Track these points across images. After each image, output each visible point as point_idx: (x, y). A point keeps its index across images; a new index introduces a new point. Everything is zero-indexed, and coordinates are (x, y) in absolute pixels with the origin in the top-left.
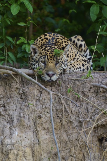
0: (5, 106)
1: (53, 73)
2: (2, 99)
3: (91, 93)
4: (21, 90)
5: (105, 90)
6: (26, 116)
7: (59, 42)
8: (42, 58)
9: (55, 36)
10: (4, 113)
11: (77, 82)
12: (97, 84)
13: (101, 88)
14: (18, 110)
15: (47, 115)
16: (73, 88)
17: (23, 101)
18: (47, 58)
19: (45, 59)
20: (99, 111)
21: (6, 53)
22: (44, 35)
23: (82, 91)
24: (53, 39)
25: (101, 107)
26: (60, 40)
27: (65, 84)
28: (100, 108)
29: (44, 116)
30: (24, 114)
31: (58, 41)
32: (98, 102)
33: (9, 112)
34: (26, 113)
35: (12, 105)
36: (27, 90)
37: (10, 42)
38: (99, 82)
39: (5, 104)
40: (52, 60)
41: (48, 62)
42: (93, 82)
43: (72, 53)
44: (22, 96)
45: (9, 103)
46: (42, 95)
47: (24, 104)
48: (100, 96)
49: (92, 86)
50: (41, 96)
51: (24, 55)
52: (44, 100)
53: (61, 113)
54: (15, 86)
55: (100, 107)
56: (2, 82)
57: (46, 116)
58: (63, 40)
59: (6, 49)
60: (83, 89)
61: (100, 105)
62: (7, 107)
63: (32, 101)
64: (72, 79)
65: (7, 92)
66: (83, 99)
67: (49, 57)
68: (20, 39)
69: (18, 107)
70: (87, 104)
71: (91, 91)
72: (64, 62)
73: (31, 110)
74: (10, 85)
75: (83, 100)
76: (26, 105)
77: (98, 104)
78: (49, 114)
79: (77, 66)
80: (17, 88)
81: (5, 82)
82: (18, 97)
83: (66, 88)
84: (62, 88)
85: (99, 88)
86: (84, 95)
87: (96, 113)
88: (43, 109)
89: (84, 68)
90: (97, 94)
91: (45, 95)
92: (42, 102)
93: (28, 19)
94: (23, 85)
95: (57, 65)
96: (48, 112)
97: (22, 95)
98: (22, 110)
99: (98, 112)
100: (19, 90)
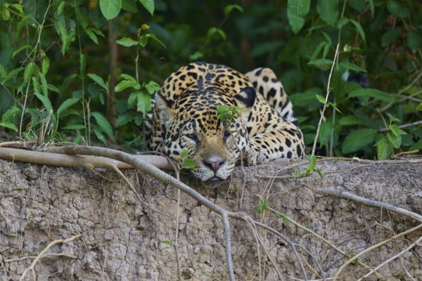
0: (100, 248)
1: (220, 159)
2: (92, 231)
3: (317, 214)
4: (140, 206)
5: (353, 205)
6: (152, 273)
7: (225, 83)
8: (186, 129)
9: (214, 69)
10: (97, 267)
11: (280, 185)
12: (332, 189)
13: (342, 200)
14: (133, 257)
15: (206, 270)
16: (271, 200)
17: (144, 236)
18: (201, 126)
19: (194, 130)
20: (339, 258)
21: (89, 116)
22: (186, 67)
23: (295, 209)
24: (209, 76)
25: (344, 247)
26: (226, 78)
27: (250, 190)
28: (342, 249)
29: (197, 273)
30: (147, 269)
31: (223, 81)
32: (336, 234)
33: (110, 263)
34: (153, 264)
35: (117, 245)
36: (153, 206)
37: (98, 86)
38: (336, 184)
39: (101, 244)
40: (213, 128)
41: (204, 134)
42: (322, 184)
43: (260, 110)
44: (141, 222)
45: (109, 240)
46: (191, 219)
47: (146, 243)
48: (341, 219)
49: (319, 196)
50: (188, 221)
51: (133, 121)
52: (196, 232)
53: (242, 265)
54: (123, 199)
55: (340, 247)
56: (91, 188)
57: (204, 273)
58: (236, 79)
59: (88, 105)
60: (297, 202)
61: (340, 242)
62: (104, 251)
63: (167, 234)
64: (268, 179)
65: (103, 214)
66: (297, 227)
67: (203, 123)
68: (123, 79)
69: (132, 250)
70: (309, 240)
71: (318, 208)
72: (244, 131)
73: (165, 258)
74: (111, 194)
75: (297, 231)
76: (152, 244)
77: (336, 241)
78: (210, 266)
79: (273, 146)
80: (128, 204)
81: (97, 188)
82: (132, 226)
83: (253, 200)
84: (241, 202)
85: (337, 201)
86: (300, 218)
87: (332, 262)
88: (194, 255)
89: (290, 149)
90: (332, 215)
91: (200, 220)
92: (191, 237)
93: (142, 30)
94: (144, 193)
95: (228, 140)
96: (209, 262)
97: (142, 219)
98: (143, 259)
99: (338, 261)
100: (134, 209)
